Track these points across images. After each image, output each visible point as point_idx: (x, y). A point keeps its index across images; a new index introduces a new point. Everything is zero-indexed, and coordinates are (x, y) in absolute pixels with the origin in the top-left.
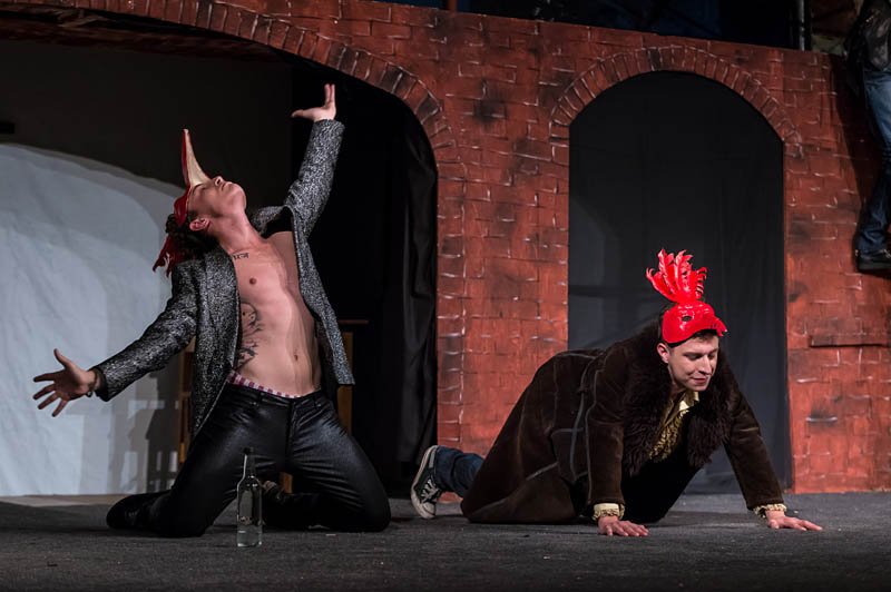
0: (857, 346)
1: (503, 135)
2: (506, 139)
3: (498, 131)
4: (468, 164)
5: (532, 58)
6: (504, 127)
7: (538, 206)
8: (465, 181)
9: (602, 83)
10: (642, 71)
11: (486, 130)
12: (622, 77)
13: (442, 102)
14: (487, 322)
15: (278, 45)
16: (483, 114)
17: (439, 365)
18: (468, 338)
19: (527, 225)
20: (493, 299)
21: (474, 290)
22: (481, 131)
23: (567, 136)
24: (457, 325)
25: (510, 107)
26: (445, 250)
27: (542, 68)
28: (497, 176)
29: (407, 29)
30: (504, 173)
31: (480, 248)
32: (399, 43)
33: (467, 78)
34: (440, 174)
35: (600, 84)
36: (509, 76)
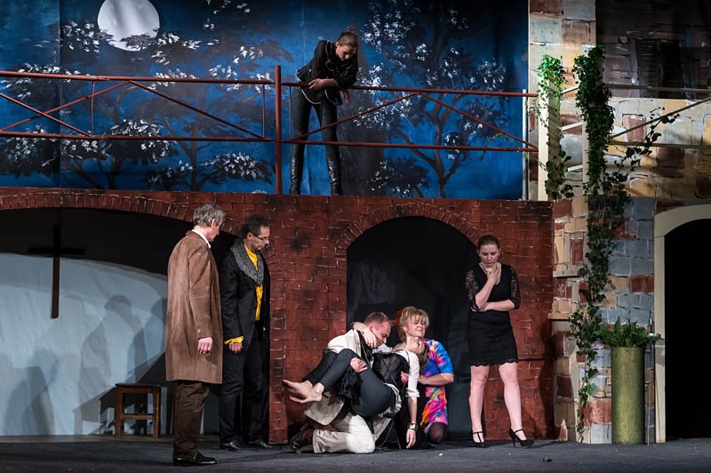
0: (528, 360)
1: (308, 256)
2: (309, 258)
3: (304, 254)
4: (288, 272)
5: (325, 216)
6: (308, 251)
7: (328, 291)
8: (286, 280)
9: (367, 225)
10: (390, 218)
11: (298, 253)
12: (378, 221)
14: (298, 352)
15: (182, 218)
16: (296, 246)
17: (271, 373)
18: (288, 360)
19: (322, 302)
20: (301, 340)
21: (291, 336)
22: (295, 255)
23: (346, 254)
24: (281, 354)
25: (312, 241)
26: (274, 316)
27: (330, 220)
28: (304, 277)
29: (253, 206)
30: (308, 275)
31: (294, 314)
33: (287, 228)
34: (271, 277)
35: (365, 226)
36: (312, 225)
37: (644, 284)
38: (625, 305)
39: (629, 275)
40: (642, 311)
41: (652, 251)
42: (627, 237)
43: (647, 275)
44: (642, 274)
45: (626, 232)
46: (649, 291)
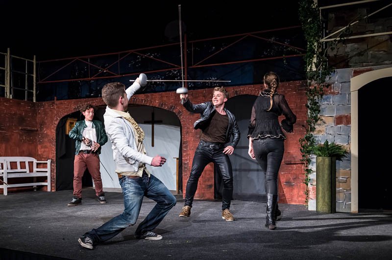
5: (204, 98)
8: (188, 128)
10: (233, 96)
13: (183, 112)
17: (183, 168)
18: (189, 163)
21: (190, 152)
22: (192, 117)
24: (187, 160)
26: (184, 143)
27: (206, 100)
29: (174, 97)
31: (192, 143)
32: (173, 100)
34: (182, 127)
37: (344, 120)
38: (331, 132)
39: (334, 115)
40: (343, 136)
41: (349, 100)
42: (333, 93)
43: (346, 115)
44: (343, 114)
45: (332, 91)
46: (348, 124)
